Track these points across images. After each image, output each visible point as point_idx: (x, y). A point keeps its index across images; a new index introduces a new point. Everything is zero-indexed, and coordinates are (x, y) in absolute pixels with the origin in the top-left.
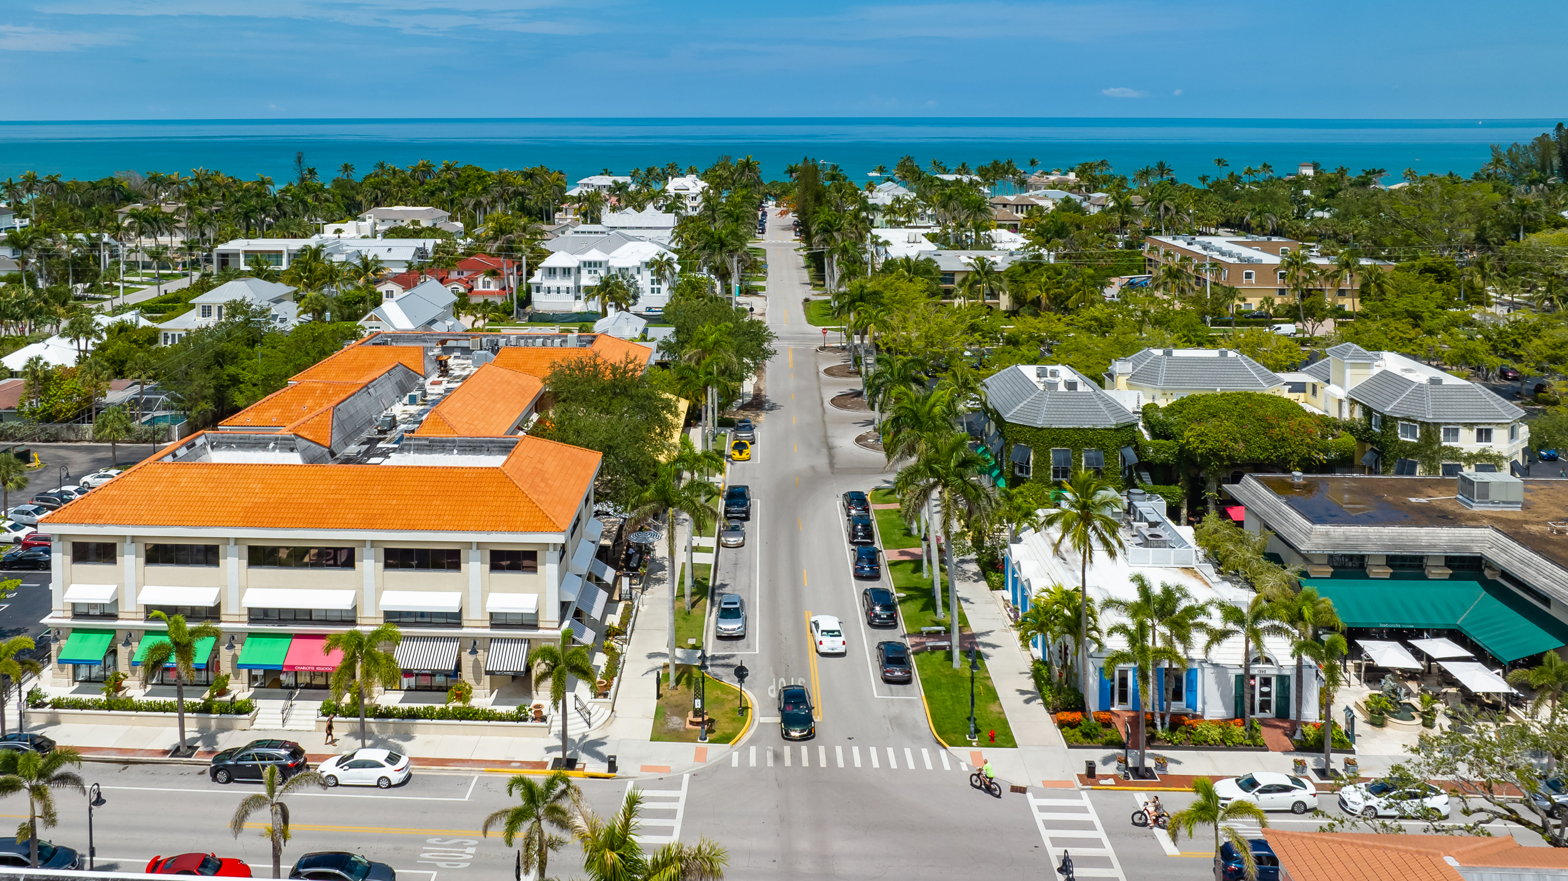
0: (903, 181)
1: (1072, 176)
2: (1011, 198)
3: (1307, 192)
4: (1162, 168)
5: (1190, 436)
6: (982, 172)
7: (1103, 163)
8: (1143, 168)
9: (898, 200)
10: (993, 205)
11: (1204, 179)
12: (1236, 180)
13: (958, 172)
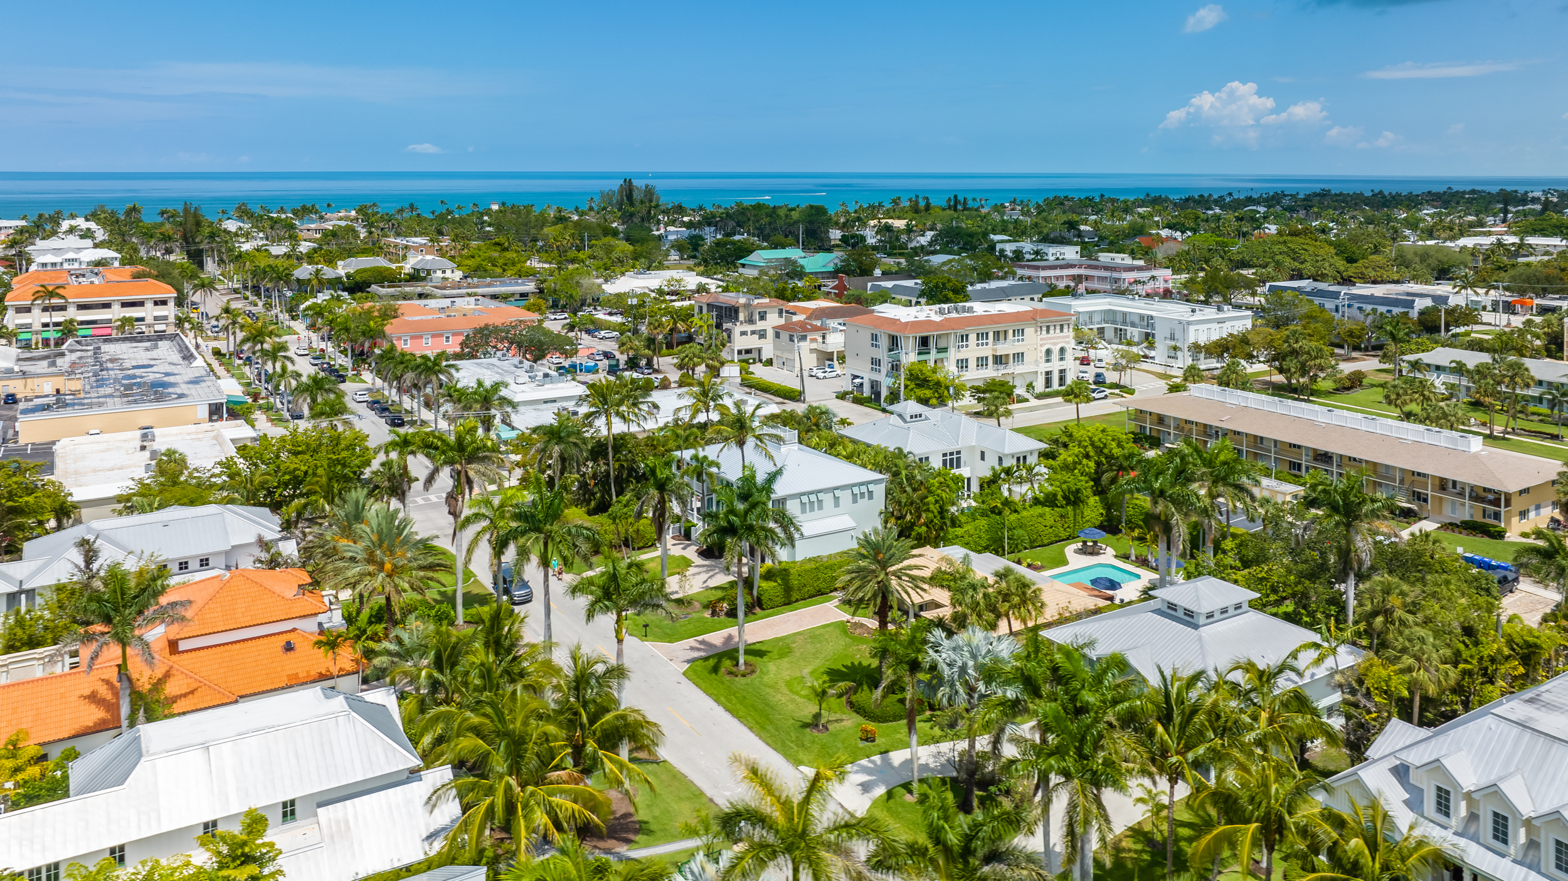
0: (240, 218)
1: (353, 213)
2: (313, 226)
3: (486, 218)
4: (412, 207)
5: (358, 278)
6: (295, 212)
7: (374, 205)
8: (399, 207)
9: (240, 228)
10: (301, 231)
11: (433, 213)
12: (450, 212)
13: (278, 212)
